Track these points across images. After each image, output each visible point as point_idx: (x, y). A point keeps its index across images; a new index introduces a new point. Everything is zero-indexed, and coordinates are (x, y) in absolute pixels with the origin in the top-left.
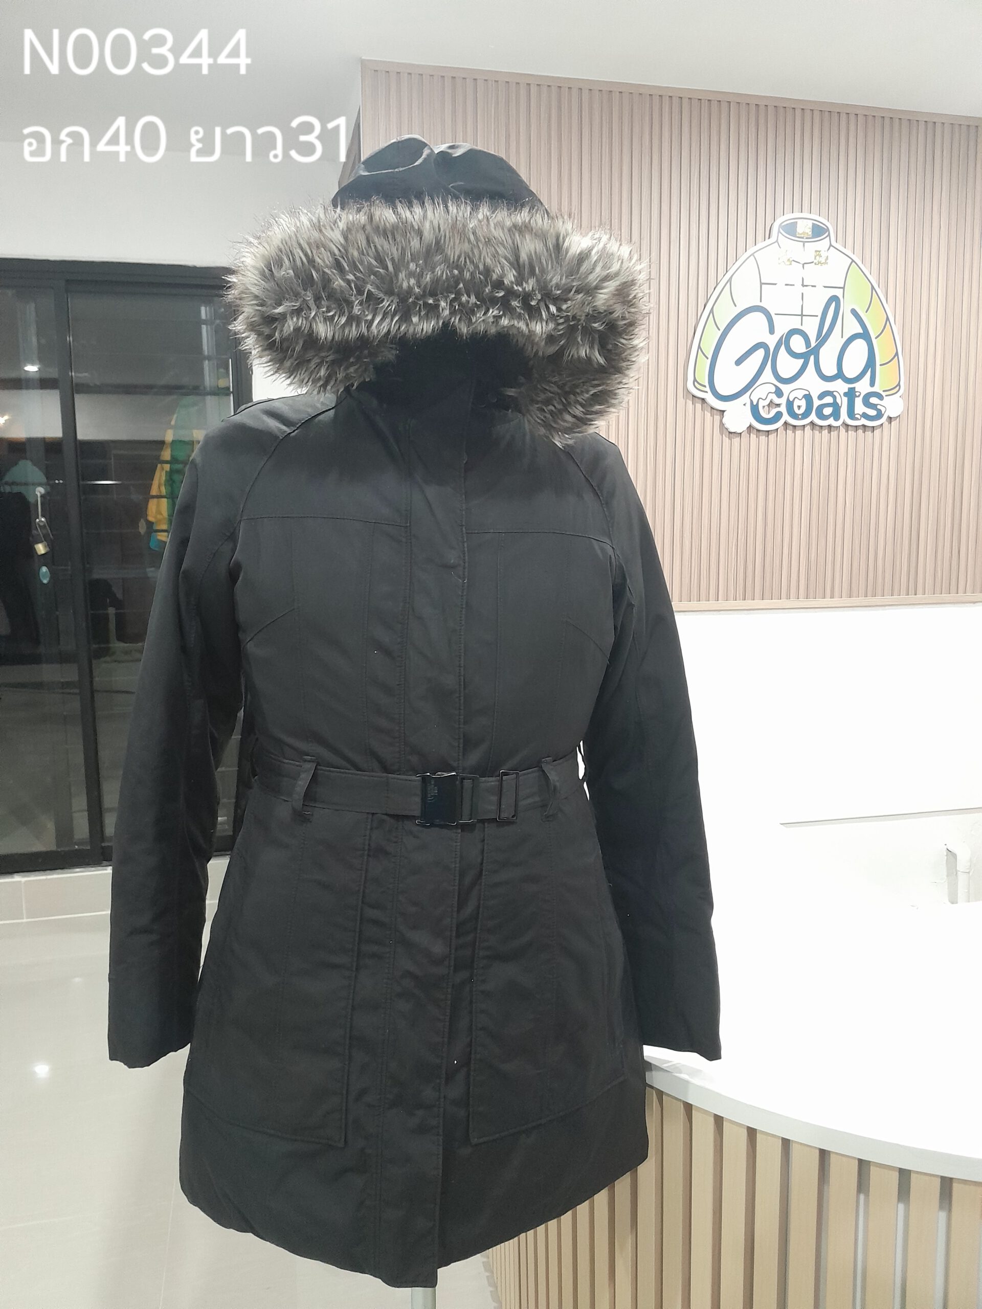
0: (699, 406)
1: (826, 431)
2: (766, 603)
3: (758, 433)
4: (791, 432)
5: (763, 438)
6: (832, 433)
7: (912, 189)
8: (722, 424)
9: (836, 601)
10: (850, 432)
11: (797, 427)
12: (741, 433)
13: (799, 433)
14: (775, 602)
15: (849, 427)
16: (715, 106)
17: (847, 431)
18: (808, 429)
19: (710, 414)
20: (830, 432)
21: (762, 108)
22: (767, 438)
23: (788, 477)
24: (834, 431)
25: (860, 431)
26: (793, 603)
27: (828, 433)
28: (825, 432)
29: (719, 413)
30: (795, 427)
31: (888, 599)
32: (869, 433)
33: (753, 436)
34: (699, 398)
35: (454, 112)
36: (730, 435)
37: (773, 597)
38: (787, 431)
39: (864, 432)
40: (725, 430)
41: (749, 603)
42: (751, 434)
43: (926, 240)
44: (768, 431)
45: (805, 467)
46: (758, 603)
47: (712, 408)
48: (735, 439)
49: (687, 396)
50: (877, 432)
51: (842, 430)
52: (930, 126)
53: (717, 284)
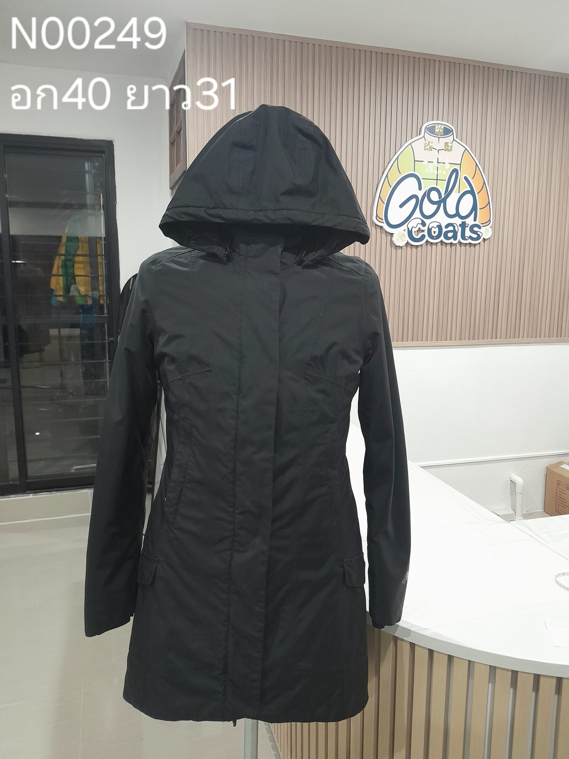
0: (379, 230)
1: (449, 246)
2: (415, 343)
3: (411, 247)
4: (430, 246)
5: (414, 250)
6: (452, 247)
7: (499, 110)
8: (391, 241)
9: (453, 342)
10: (462, 247)
11: (433, 244)
12: (402, 247)
13: (434, 247)
14: (420, 343)
15: (462, 244)
16: (390, 56)
17: (460, 246)
18: (439, 244)
19: (385, 235)
20: (451, 247)
21: (417, 59)
22: (416, 250)
23: (428, 272)
25: (468, 246)
26: (429, 343)
27: (450, 247)
28: (449, 247)
29: (390, 235)
30: (432, 243)
31: (481, 341)
32: (472, 248)
33: (409, 248)
35: (241, 54)
36: (396, 247)
37: (418, 340)
38: (428, 245)
39: (470, 247)
40: (393, 244)
41: (405, 343)
43: (507, 138)
44: (417, 246)
45: (437, 266)
46: (410, 343)
47: (386, 232)
48: (399, 250)
49: (372, 225)
50: (477, 247)
51: (458, 246)
52: (510, 73)
53: (390, 161)
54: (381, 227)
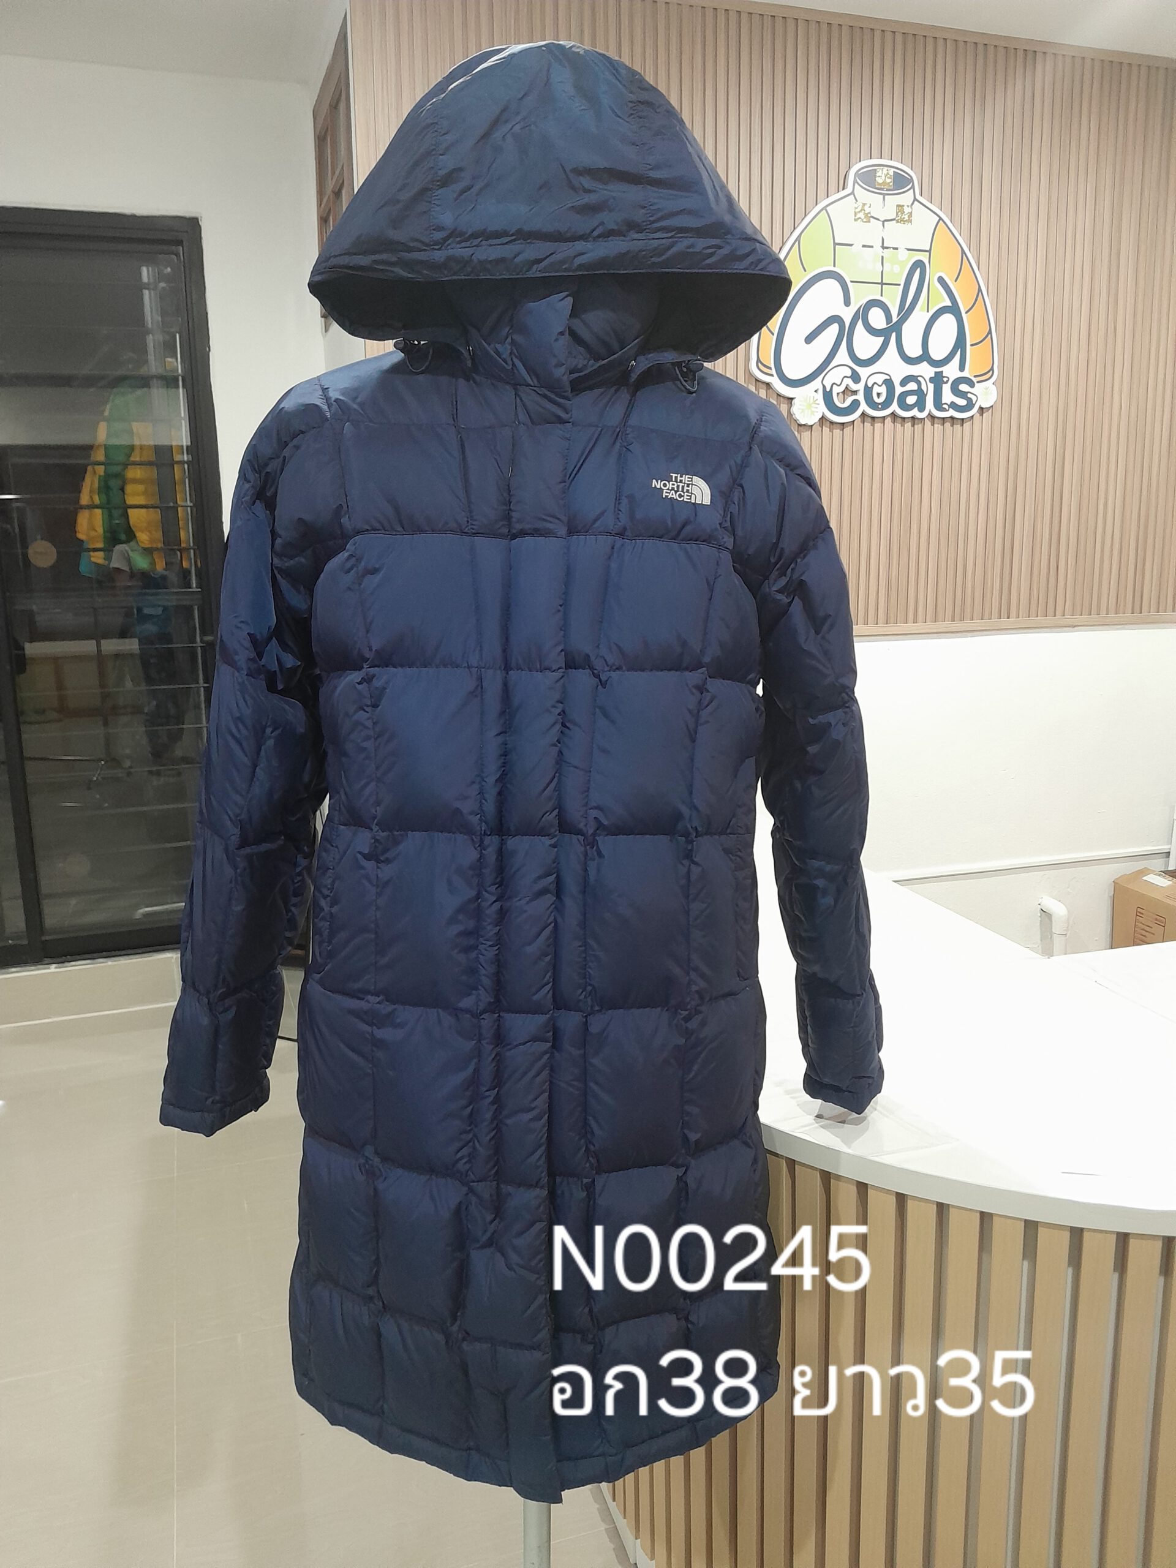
1: (910, 424)
3: (831, 426)
4: (870, 424)
5: (837, 432)
6: (916, 426)
9: (920, 626)
10: (936, 425)
11: (876, 420)
12: (812, 426)
13: (878, 425)
15: (936, 420)
16: (779, 23)
17: (933, 424)
18: (888, 420)
20: (913, 425)
21: (835, 29)
22: (842, 432)
23: (866, 480)
24: (918, 424)
25: (948, 425)
26: (871, 629)
27: (912, 426)
28: (908, 425)
29: (786, 401)
30: (873, 418)
31: (977, 623)
33: (826, 430)
34: (763, 382)
36: (800, 427)
38: (865, 423)
39: (952, 425)
42: (824, 427)
44: (843, 424)
47: (779, 395)
48: (805, 433)
50: (967, 425)
51: (928, 423)
54: (768, 385)
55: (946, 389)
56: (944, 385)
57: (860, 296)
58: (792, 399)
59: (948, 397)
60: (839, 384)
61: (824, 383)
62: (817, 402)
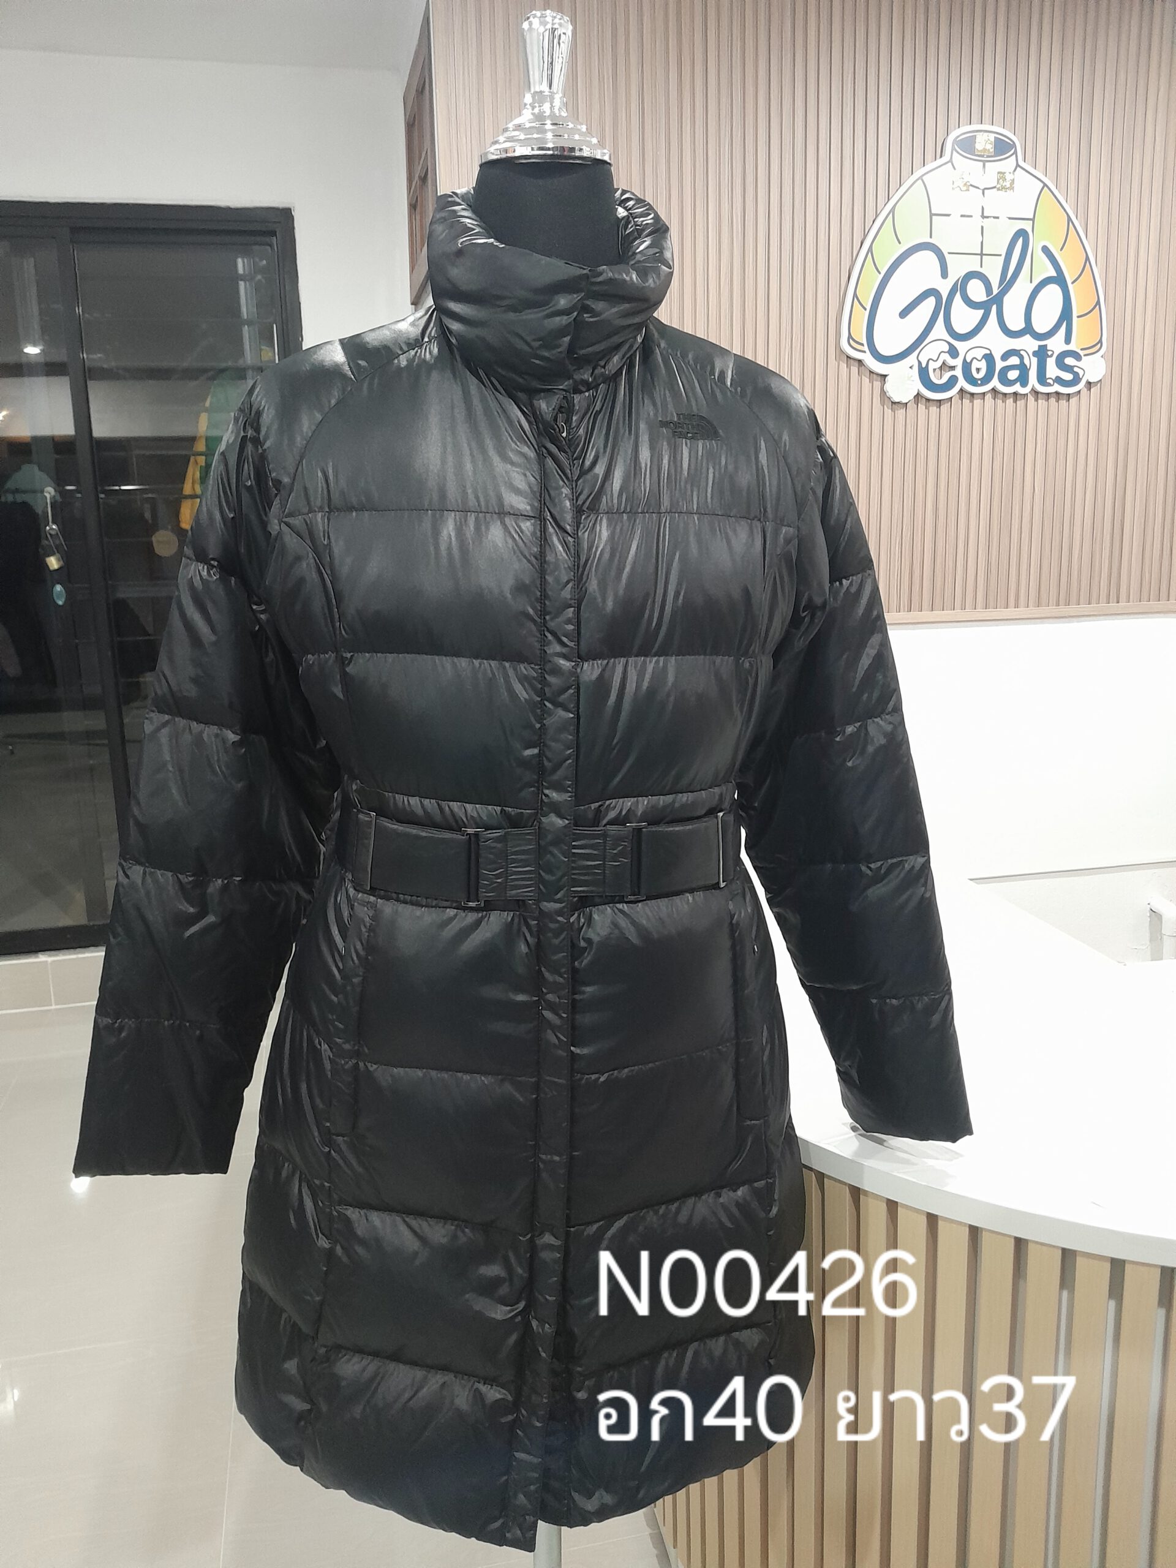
0: (854, 369)
1: (1012, 400)
2: (937, 614)
3: (927, 403)
4: (969, 401)
5: (934, 409)
6: (1018, 402)
7: (1120, 92)
8: (883, 392)
9: (1022, 611)
10: (1040, 401)
11: (975, 396)
12: (906, 404)
13: (977, 402)
14: (947, 614)
15: (1039, 395)
17: (1036, 400)
18: (988, 397)
19: (868, 380)
20: (1015, 401)
22: (938, 409)
23: (964, 458)
24: (1021, 400)
25: (1053, 400)
26: (968, 614)
28: (1010, 401)
29: (879, 378)
30: (972, 395)
31: (1084, 608)
32: (1063, 403)
33: (922, 407)
34: (854, 359)
36: (894, 405)
37: (945, 608)
38: (964, 400)
39: (1058, 401)
40: (886, 399)
41: (915, 615)
42: (919, 405)
43: (1137, 158)
44: (940, 401)
45: (984, 445)
46: (926, 615)
47: (871, 372)
48: (899, 411)
49: (840, 356)
50: (1073, 401)
51: (1031, 399)
53: (877, 216)
54: (860, 361)
55: (1051, 363)
56: (1048, 359)
57: (958, 268)
58: (885, 376)
59: (1052, 371)
60: (935, 359)
61: (919, 359)
62: (912, 379)
